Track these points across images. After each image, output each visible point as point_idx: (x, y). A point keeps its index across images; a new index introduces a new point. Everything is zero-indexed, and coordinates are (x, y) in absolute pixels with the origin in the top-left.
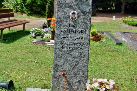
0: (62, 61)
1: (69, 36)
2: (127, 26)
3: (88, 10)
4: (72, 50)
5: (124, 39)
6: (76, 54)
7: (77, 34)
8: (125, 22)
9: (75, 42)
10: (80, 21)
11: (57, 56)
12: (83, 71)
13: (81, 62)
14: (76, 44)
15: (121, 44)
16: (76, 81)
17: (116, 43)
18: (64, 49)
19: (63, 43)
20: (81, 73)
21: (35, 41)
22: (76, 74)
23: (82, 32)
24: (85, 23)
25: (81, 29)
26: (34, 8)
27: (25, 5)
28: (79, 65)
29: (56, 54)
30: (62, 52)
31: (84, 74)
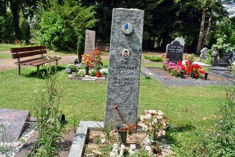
0: (115, 95)
1: (122, 72)
2: (149, 61)
3: (138, 49)
4: (124, 85)
5: (150, 74)
6: (127, 88)
7: (128, 70)
8: (147, 58)
9: (127, 77)
10: (131, 58)
11: (110, 91)
12: (134, 104)
13: (132, 96)
14: (128, 79)
15: (149, 78)
16: (127, 113)
17: (145, 77)
18: (117, 84)
19: (115, 79)
20: (132, 106)
21: (70, 76)
22: (128, 107)
23: (133, 68)
24: (136, 60)
25: (132, 66)
26: (61, 44)
27: (53, 42)
28: (130, 99)
29: (109, 89)
30: (115, 86)
31: (134, 107)
